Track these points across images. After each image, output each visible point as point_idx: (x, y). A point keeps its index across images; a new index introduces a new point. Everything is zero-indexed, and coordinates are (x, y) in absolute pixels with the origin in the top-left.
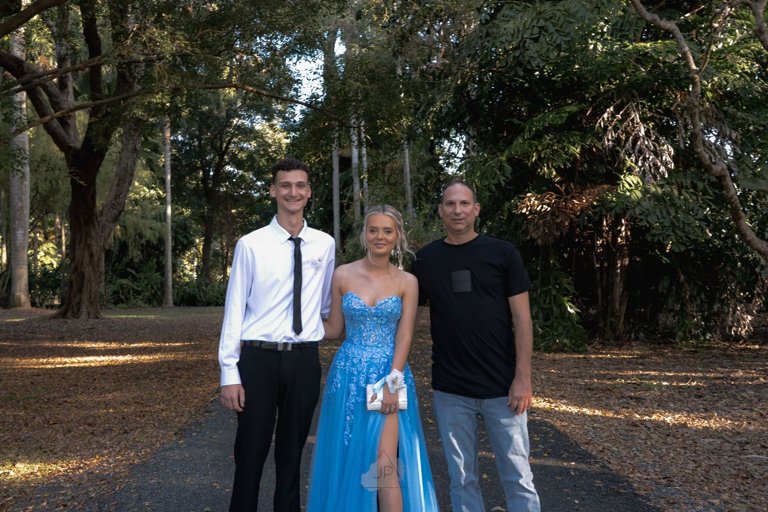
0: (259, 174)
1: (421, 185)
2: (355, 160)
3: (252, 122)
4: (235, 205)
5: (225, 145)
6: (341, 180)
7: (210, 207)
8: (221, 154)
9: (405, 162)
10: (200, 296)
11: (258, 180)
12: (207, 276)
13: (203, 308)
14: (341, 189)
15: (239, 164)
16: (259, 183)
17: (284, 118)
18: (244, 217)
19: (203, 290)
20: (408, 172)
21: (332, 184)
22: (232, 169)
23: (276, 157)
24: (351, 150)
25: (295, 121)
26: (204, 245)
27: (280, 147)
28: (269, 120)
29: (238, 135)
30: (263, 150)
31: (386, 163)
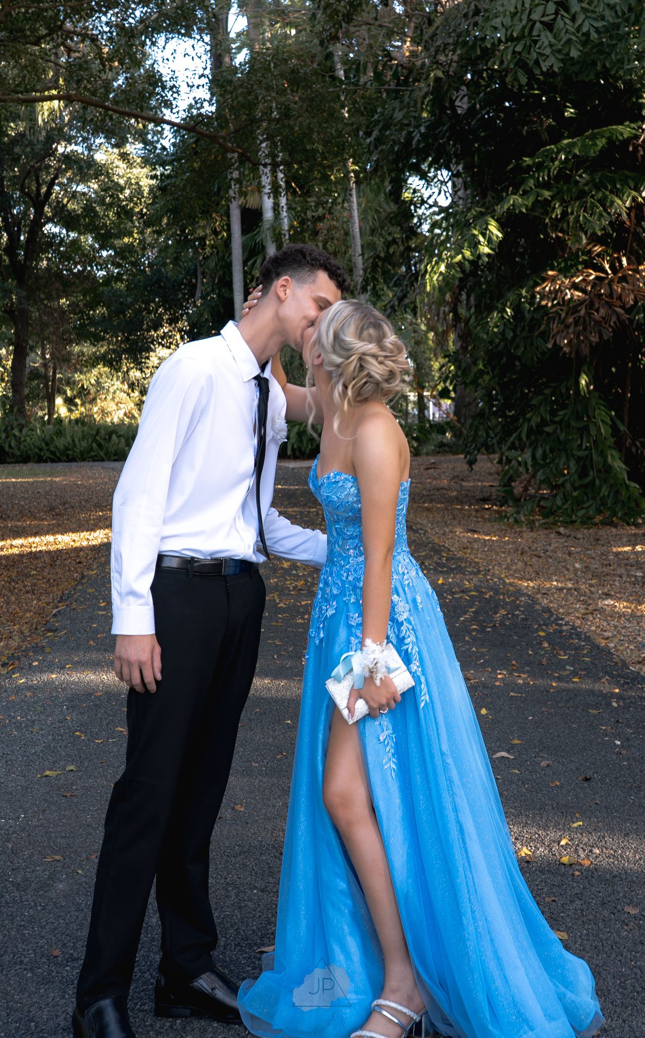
0: (105, 240)
1: (378, 257)
2: (268, 215)
3: (89, 148)
4: (64, 292)
5: (44, 190)
6: (244, 247)
7: (24, 294)
8: (39, 202)
9: (351, 216)
10: (10, 447)
11: (103, 247)
12: (22, 411)
13: (18, 467)
14: (245, 263)
15: (69, 221)
16: (104, 253)
17: (145, 142)
18: (82, 312)
19: (15, 436)
20: (358, 235)
21: (230, 254)
22: (56, 230)
23: (132, 209)
24: (261, 197)
25: (164, 148)
26: (13, 360)
27: (139, 190)
28: (117, 146)
29: (66, 170)
30: (111, 196)
31: (321, 219)
